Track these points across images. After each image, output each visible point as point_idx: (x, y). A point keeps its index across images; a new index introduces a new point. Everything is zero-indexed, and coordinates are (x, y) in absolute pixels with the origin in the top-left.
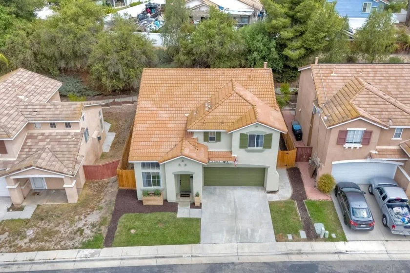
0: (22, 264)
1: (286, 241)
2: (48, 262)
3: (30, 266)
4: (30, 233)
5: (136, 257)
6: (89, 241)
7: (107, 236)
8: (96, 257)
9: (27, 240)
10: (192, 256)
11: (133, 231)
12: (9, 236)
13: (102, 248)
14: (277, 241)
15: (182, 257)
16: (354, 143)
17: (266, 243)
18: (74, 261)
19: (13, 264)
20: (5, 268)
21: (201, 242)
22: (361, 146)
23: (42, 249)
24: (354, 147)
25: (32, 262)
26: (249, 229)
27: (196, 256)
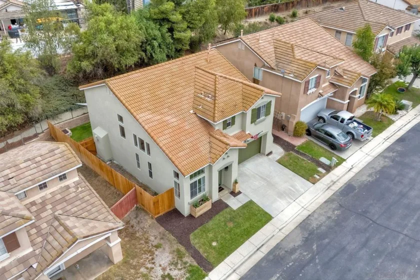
1: (318, 181)
7: (199, 263)
10: (280, 230)
11: (214, 244)
13: (207, 275)
14: (314, 184)
15: (274, 236)
16: (312, 88)
17: (310, 189)
21: (273, 216)
22: (316, 89)
24: (312, 92)
26: (289, 187)
27: (283, 228)
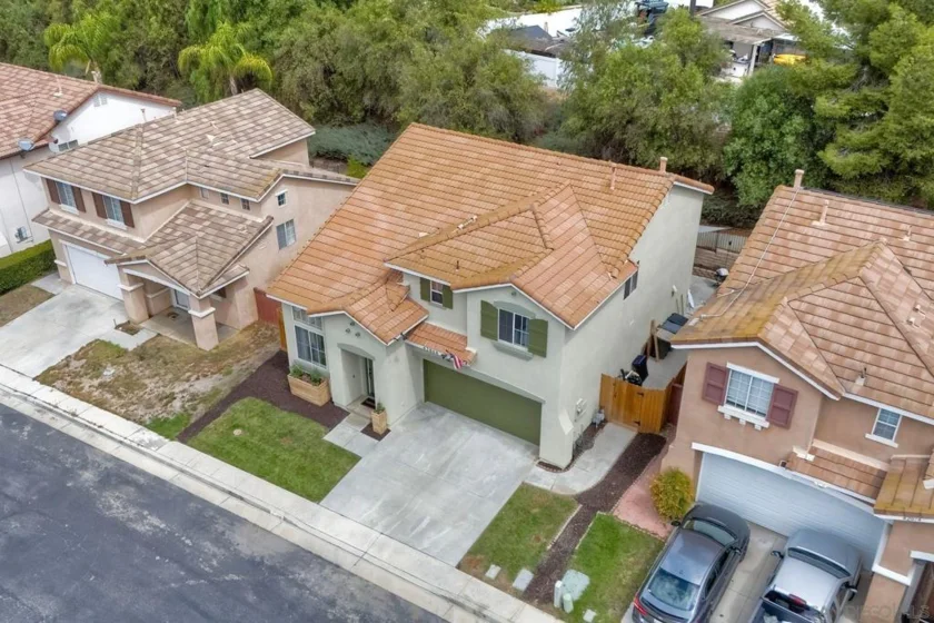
0: (61, 415)
1: (475, 576)
2: (90, 428)
3: (65, 422)
4: (109, 372)
5: (203, 477)
6: (166, 420)
7: (195, 424)
8: (152, 451)
9: (96, 382)
10: (285, 519)
11: (237, 432)
12: (82, 367)
13: (172, 440)
14: (459, 567)
15: (269, 512)
16: (749, 409)
17: (433, 560)
18: (121, 442)
19: (51, 410)
20: (39, 411)
21: (322, 503)
22: (767, 425)
23: (100, 404)
24: (748, 423)
25: (73, 417)
26: (428, 518)
27: (291, 523)
